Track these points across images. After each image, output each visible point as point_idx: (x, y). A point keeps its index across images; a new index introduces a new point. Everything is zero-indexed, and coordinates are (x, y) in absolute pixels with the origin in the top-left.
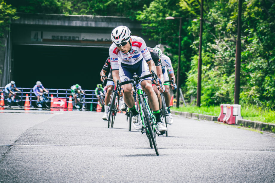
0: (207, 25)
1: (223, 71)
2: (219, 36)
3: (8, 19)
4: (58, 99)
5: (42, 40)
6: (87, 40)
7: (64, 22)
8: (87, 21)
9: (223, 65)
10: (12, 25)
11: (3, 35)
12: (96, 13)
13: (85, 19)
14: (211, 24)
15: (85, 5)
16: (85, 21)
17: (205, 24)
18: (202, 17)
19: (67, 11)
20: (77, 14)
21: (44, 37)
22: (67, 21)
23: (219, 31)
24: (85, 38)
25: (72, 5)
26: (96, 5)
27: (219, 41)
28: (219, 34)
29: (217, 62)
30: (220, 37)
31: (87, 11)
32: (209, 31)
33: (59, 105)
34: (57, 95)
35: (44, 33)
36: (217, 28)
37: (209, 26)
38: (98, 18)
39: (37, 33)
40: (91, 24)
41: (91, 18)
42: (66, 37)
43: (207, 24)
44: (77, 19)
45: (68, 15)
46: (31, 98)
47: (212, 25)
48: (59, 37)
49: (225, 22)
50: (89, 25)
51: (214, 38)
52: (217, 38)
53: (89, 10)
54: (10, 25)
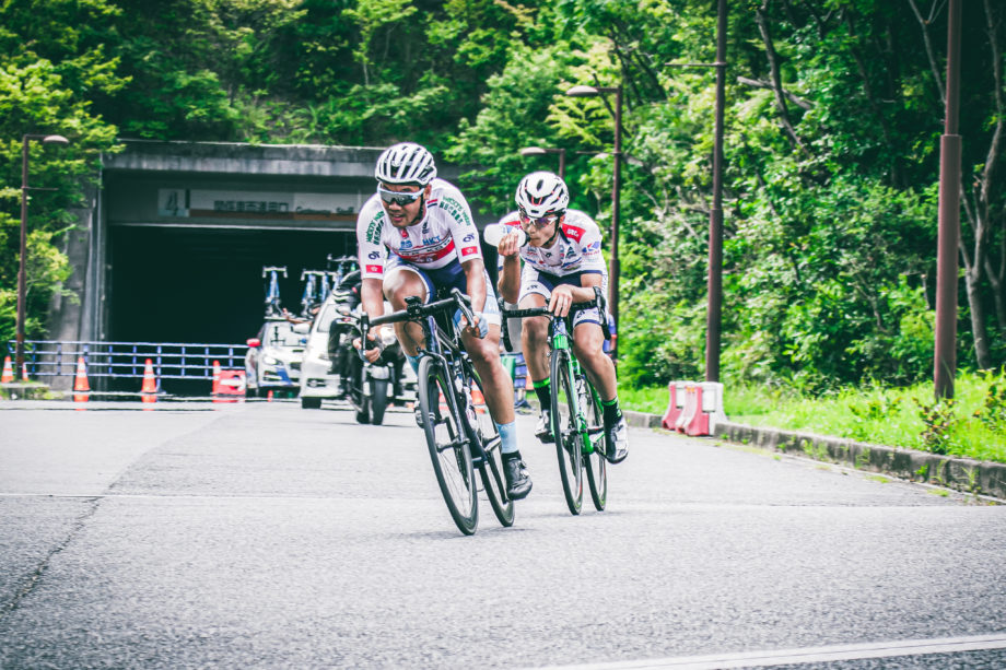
0: (632, 169)
1: (678, 292)
2: (664, 199)
3: (94, 157)
4: (233, 373)
5: (187, 214)
6: (310, 213)
7: (248, 164)
8: (308, 160)
9: (678, 277)
10: (106, 172)
11: (82, 199)
12: (334, 139)
13: (303, 155)
14: (644, 167)
15: (303, 116)
16: (304, 160)
17: (627, 166)
18: (619, 149)
19: (255, 134)
20: (282, 141)
21: (194, 206)
22: (255, 161)
23: (666, 185)
24: (305, 207)
25: (269, 118)
26: (332, 118)
27: (665, 211)
28: (665, 193)
29: (660, 269)
30: (667, 201)
31: (307, 134)
32: (638, 184)
33: (235, 388)
34: (231, 362)
35: (194, 193)
36: (661, 176)
37: (639, 171)
38: (339, 152)
39: (176, 195)
40: (320, 169)
41: (321, 152)
42: (251, 204)
43: (633, 166)
44: (283, 153)
45: (259, 144)
46: (159, 371)
47: (645, 170)
48: (235, 205)
49: (679, 159)
50: (316, 172)
51: (652, 205)
52: (660, 205)
53: (314, 130)
54: (101, 174)
